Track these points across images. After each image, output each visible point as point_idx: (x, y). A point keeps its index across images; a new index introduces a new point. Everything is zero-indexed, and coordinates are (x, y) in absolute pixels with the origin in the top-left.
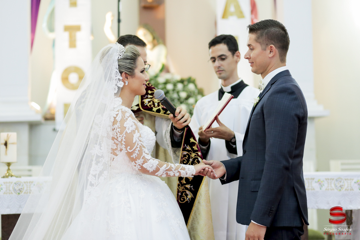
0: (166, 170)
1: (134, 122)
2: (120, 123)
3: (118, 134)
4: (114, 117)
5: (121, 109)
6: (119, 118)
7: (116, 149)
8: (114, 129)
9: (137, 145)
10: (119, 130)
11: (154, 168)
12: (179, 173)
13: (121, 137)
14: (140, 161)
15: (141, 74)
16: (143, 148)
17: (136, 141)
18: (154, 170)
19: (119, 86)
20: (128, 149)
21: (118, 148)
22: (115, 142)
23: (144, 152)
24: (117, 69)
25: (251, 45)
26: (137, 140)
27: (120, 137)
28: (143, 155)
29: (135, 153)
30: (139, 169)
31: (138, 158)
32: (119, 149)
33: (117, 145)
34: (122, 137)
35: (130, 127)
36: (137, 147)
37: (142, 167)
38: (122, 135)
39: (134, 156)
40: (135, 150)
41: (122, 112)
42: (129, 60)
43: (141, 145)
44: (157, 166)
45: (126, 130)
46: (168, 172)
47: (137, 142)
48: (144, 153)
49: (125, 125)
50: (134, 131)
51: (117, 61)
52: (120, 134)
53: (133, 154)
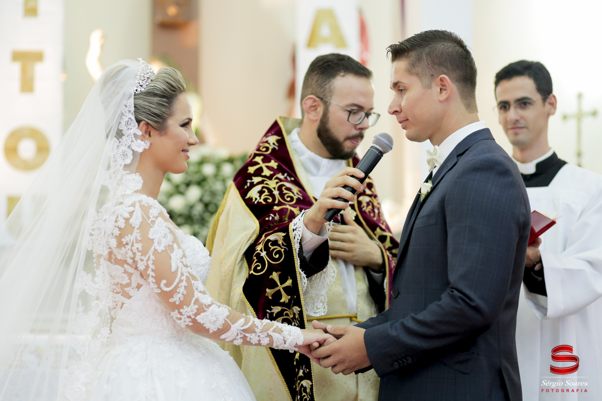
0: (244, 331)
1: (169, 228)
2: (139, 231)
3: (138, 254)
4: (125, 219)
5: (140, 202)
6: (136, 221)
7: (128, 285)
8: (127, 244)
9: (181, 276)
10: (139, 246)
11: (219, 324)
12: (268, 339)
13: (145, 262)
14: (189, 310)
15: (182, 129)
16: (193, 282)
17: (178, 268)
18: (219, 329)
19: (136, 149)
20: (162, 286)
23: (198, 290)
24: (132, 114)
25: (401, 82)
26: (179, 266)
27: (142, 260)
28: (196, 297)
29: (179, 293)
30: (187, 326)
31: (185, 302)
32: (134, 285)
34: (147, 261)
35: (163, 240)
36: (181, 281)
37: (194, 321)
38: (148, 255)
39: (176, 299)
40: (177, 287)
41: (142, 207)
42: (158, 99)
43: (188, 275)
44: (225, 320)
45: (154, 245)
46: (247, 335)
47: (180, 269)
48: (196, 293)
49: (151, 236)
50: (171, 247)
51: (133, 97)
52: (141, 256)
53: (174, 296)
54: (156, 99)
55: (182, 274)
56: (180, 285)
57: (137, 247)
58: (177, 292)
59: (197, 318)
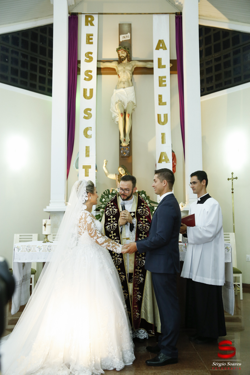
0: (107, 245)
1: (91, 218)
2: (84, 219)
3: (84, 224)
5: (85, 212)
6: (83, 217)
10: (84, 222)
11: (102, 242)
13: (85, 226)
14: (95, 238)
16: (97, 231)
19: (86, 199)
20: (89, 232)
24: (86, 191)
25: (155, 180)
26: (93, 227)
28: (97, 235)
35: (90, 221)
36: (94, 231)
37: (96, 240)
39: (92, 235)
40: (93, 232)
41: (85, 213)
45: (87, 222)
49: (87, 220)
54: (91, 187)
55: (94, 229)
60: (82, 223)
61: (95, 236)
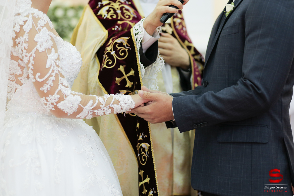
0: (93, 109)
1: (51, 36)
2: (28, 34)
3: (25, 51)
4: (20, 25)
5: (32, 14)
6: (27, 28)
7: (21, 75)
8: (19, 43)
9: (52, 72)
10: (26, 45)
13: (28, 57)
14: (54, 98)
16: (60, 78)
17: (51, 66)
18: (74, 112)
20: (37, 77)
21: (24, 73)
22: (19, 64)
23: (62, 84)
26: (53, 65)
27: (26, 56)
28: (59, 88)
29: (48, 84)
30: (51, 110)
31: (51, 92)
32: (25, 75)
33: (22, 68)
34: (30, 57)
35: (45, 44)
36: (51, 76)
37: (56, 107)
38: (30, 53)
39: (45, 88)
40: (47, 79)
41: (34, 18)
43: (58, 73)
45: (37, 46)
46: (95, 111)
48: (60, 86)
49: (36, 39)
50: (49, 50)
52: (26, 53)
53: (44, 86)
55: (53, 71)
56: (49, 79)
57: (24, 46)
58: (46, 83)
59: (58, 106)
60: (19, 46)
61: (52, 94)
